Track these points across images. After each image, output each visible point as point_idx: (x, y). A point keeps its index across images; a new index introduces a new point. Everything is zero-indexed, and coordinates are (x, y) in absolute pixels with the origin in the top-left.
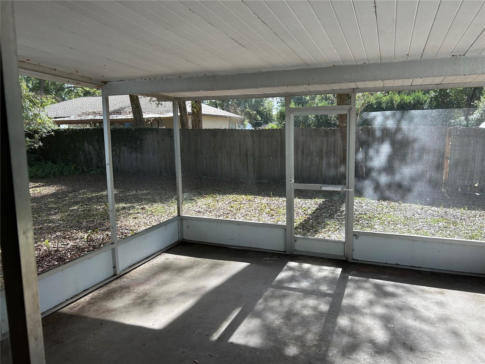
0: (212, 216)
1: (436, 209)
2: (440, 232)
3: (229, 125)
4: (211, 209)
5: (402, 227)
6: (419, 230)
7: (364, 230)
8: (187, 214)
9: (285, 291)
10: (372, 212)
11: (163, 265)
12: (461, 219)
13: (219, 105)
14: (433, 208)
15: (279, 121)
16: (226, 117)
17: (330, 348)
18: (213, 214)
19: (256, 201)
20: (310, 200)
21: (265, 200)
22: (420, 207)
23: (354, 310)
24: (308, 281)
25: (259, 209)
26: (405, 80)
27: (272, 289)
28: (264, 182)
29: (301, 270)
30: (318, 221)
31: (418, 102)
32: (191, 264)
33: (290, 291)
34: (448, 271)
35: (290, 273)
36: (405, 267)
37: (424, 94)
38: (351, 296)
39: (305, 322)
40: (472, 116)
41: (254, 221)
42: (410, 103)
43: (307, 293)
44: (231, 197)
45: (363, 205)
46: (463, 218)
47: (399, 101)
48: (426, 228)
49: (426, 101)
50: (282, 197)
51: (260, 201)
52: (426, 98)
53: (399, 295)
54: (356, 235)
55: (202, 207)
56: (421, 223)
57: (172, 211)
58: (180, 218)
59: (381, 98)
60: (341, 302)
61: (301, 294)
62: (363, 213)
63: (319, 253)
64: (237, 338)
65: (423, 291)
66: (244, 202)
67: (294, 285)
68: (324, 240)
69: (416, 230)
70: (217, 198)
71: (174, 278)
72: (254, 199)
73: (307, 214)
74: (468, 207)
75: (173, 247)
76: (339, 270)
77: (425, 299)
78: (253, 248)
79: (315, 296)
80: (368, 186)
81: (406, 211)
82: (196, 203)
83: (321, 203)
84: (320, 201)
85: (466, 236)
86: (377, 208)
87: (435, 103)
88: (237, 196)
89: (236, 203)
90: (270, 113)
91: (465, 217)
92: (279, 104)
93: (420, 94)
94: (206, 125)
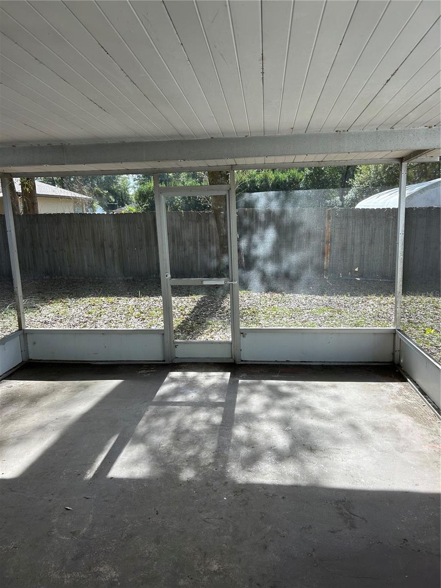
0: (64, 327)
1: (320, 297)
2: (327, 322)
3: (75, 208)
4: (61, 318)
5: (288, 320)
6: (306, 321)
7: (249, 327)
8: (29, 327)
9: (169, 407)
10: (255, 306)
11: (6, 396)
12: (345, 307)
13: (57, 182)
14: (318, 297)
15: (139, 202)
16: (69, 198)
17: (228, 464)
18: (65, 324)
19: (121, 303)
20: (186, 297)
21: (132, 301)
22: (304, 296)
23: (249, 417)
24: (196, 392)
25: (126, 313)
26: (277, 157)
27: (154, 407)
28: (128, 279)
29: (184, 379)
30: (197, 321)
31: (293, 180)
32: (45, 389)
33: (175, 406)
34: (338, 362)
35: (173, 386)
36: (296, 363)
37: (299, 171)
38: (244, 401)
39: (196, 440)
40: (346, 196)
41: (121, 327)
42: (285, 181)
43: (196, 406)
44: (87, 300)
45: (245, 299)
46: (346, 305)
47: (273, 179)
48: (312, 319)
49: (301, 180)
50: (152, 296)
51: (125, 303)
52: (301, 176)
53: (293, 394)
54: (243, 333)
55: (49, 315)
56: (307, 314)
57: (7, 324)
58: (22, 332)
59: (255, 176)
60: (234, 410)
61: (188, 407)
62: (246, 307)
63: (204, 358)
64: (118, 471)
65: (317, 386)
66: (105, 305)
67: (179, 399)
68: (207, 343)
69: (302, 322)
70: (68, 303)
71: (23, 410)
72: (118, 300)
73: (185, 315)
74: (350, 294)
75: (16, 371)
76: (228, 375)
77: (319, 395)
78: (123, 361)
79: (204, 408)
80: (254, 277)
81: (291, 302)
82: (40, 312)
83: (200, 300)
84: (198, 298)
85: (351, 324)
86: (260, 301)
87: (310, 182)
88: (94, 298)
89: (94, 307)
90: (125, 192)
91: (348, 304)
92: (136, 182)
93: (295, 171)
94: (43, 209)
